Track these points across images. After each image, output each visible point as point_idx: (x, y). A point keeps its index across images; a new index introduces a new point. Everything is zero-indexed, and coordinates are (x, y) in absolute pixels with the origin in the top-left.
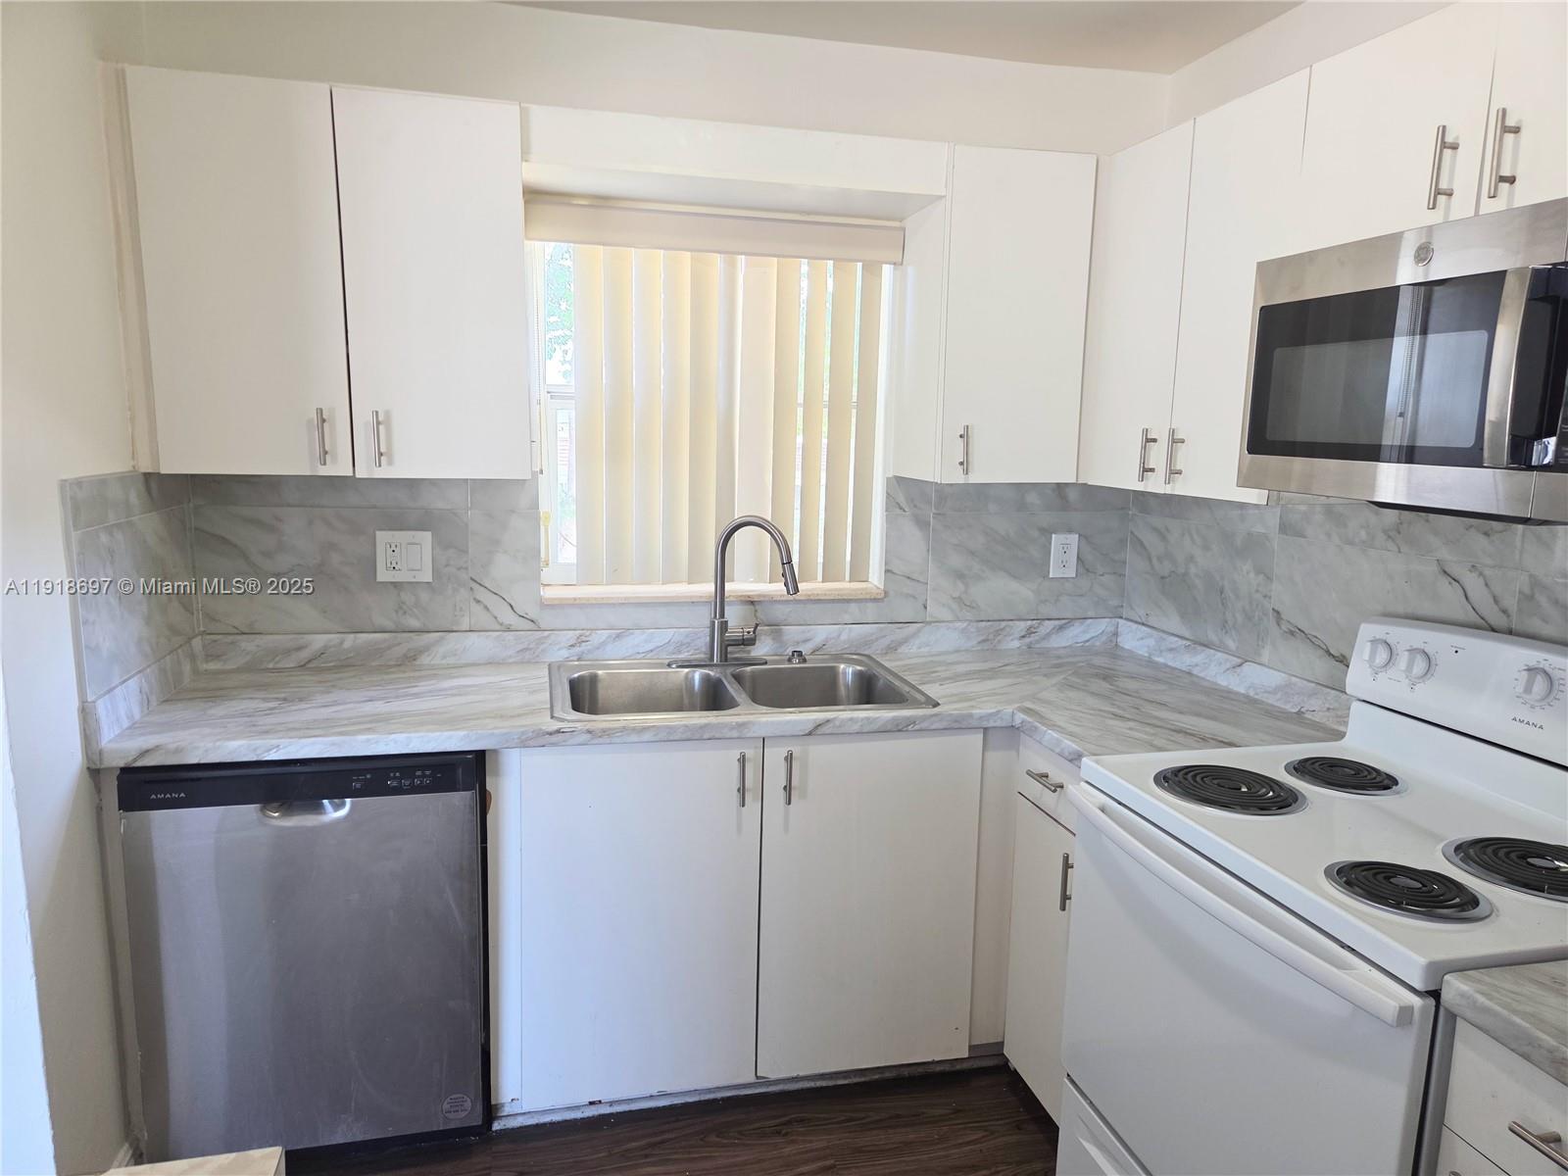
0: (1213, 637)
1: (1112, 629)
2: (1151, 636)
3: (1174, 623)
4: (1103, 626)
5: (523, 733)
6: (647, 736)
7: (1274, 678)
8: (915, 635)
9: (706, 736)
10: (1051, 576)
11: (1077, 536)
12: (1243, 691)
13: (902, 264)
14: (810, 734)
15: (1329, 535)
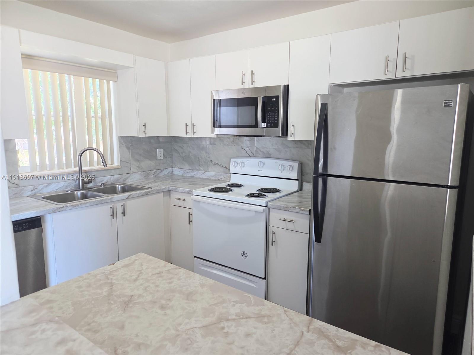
0: (197, 168)
1: (171, 170)
2: (182, 170)
3: (187, 166)
4: (169, 170)
5: (53, 209)
6: (88, 205)
7: (213, 174)
8: (129, 176)
9: (103, 202)
10: (158, 159)
11: (162, 149)
12: (206, 178)
13: (117, 82)
14: (127, 198)
15: (220, 144)
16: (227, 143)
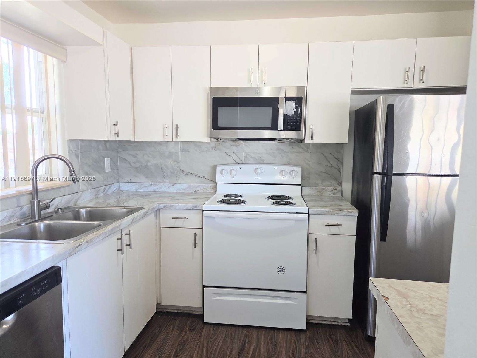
0: (159, 180)
1: (118, 186)
2: (136, 185)
3: (143, 179)
4: (116, 185)
5: (70, 250)
6: (101, 238)
7: (186, 185)
9: (113, 232)
10: (106, 172)
11: (110, 158)
12: (175, 191)
13: (66, 62)
14: (131, 223)
16: (206, 149)
